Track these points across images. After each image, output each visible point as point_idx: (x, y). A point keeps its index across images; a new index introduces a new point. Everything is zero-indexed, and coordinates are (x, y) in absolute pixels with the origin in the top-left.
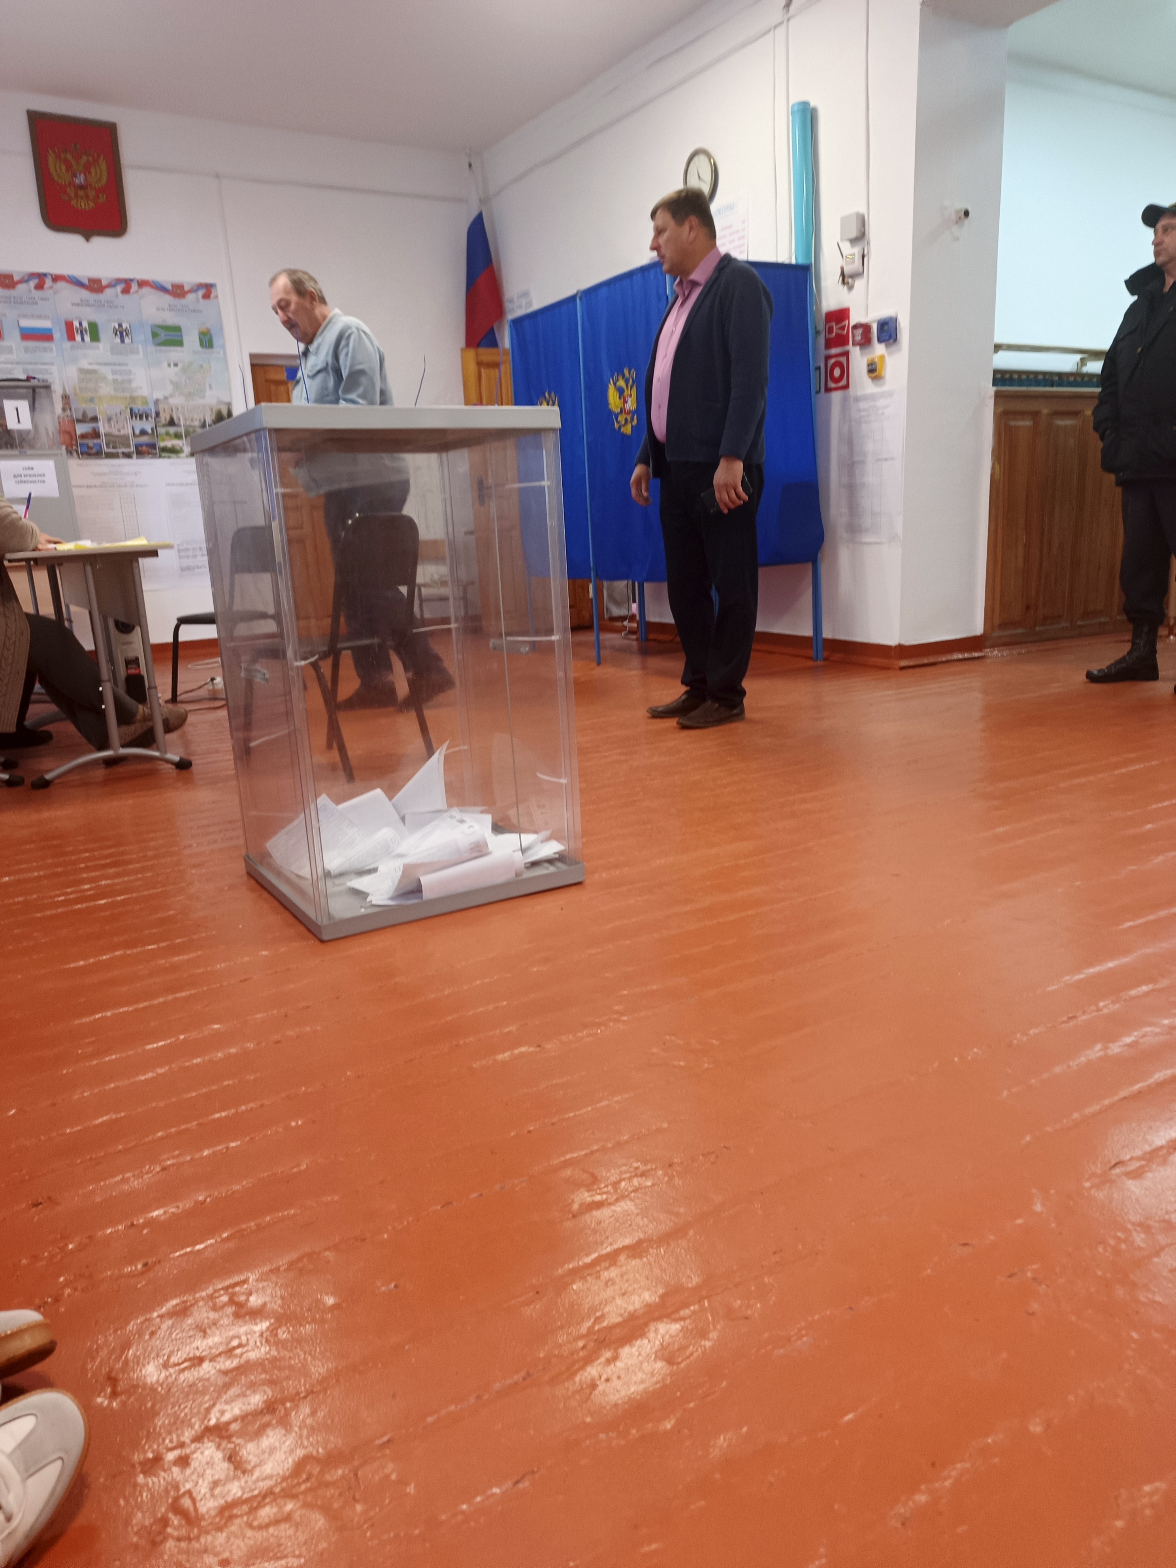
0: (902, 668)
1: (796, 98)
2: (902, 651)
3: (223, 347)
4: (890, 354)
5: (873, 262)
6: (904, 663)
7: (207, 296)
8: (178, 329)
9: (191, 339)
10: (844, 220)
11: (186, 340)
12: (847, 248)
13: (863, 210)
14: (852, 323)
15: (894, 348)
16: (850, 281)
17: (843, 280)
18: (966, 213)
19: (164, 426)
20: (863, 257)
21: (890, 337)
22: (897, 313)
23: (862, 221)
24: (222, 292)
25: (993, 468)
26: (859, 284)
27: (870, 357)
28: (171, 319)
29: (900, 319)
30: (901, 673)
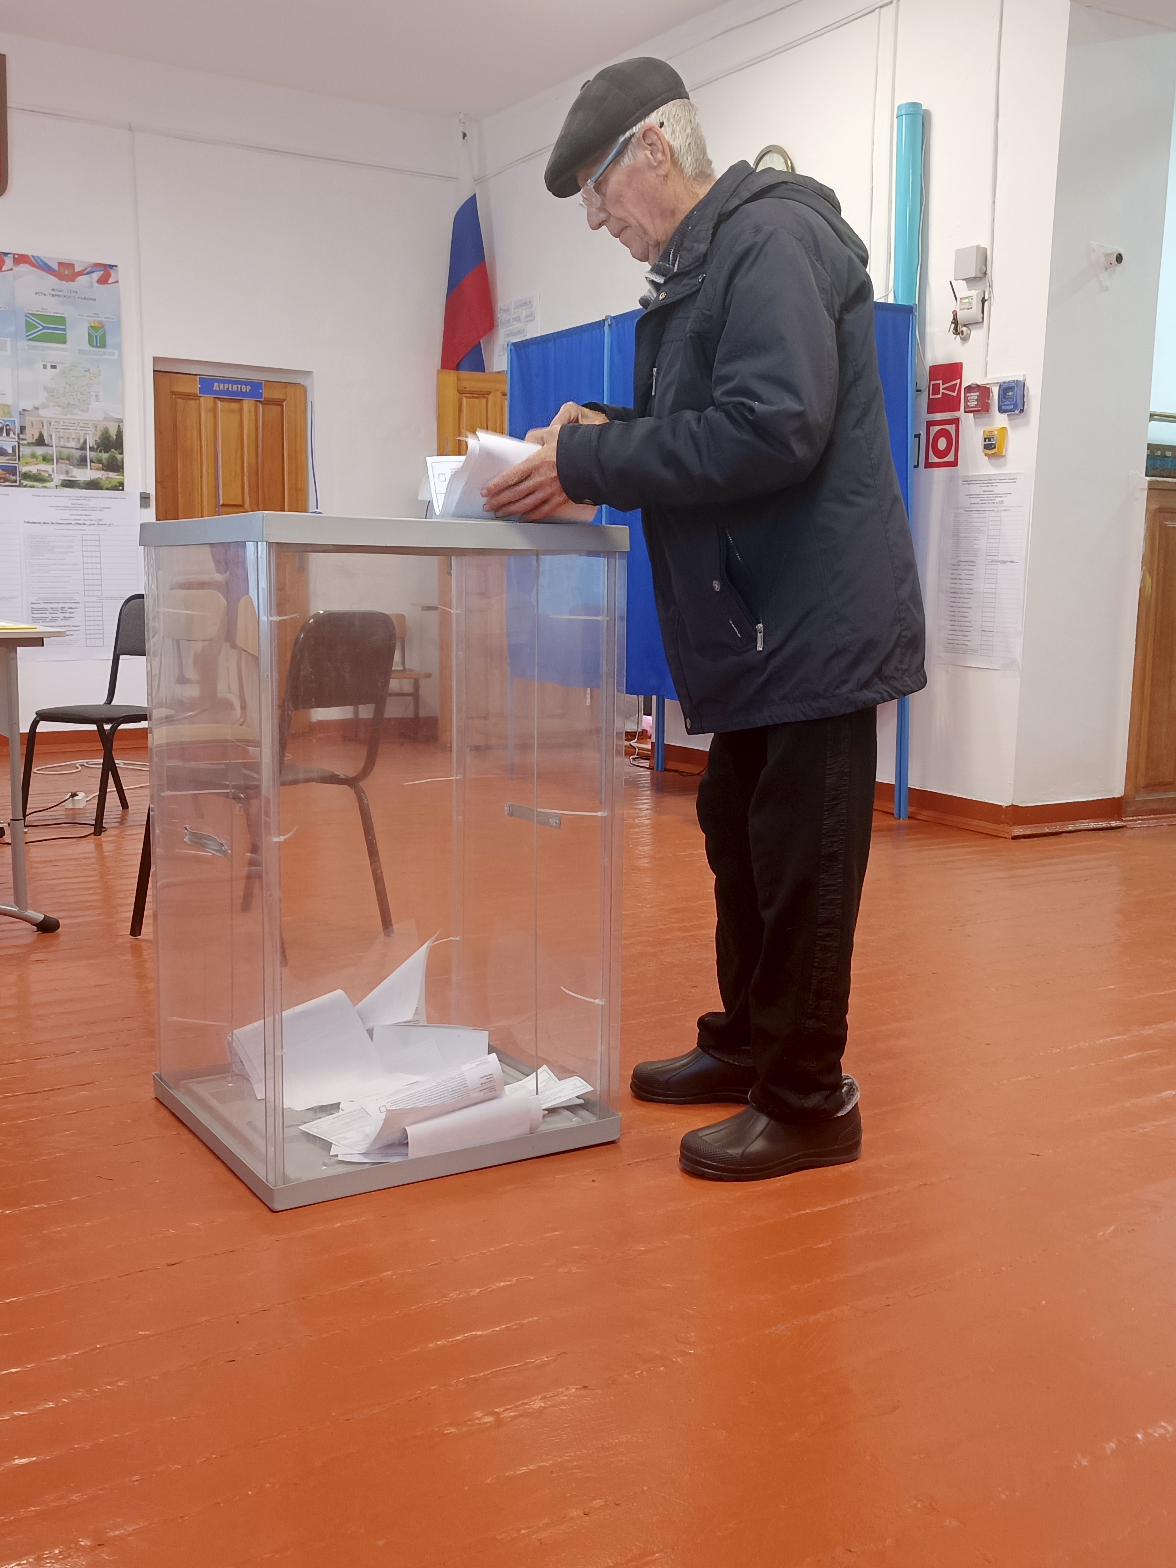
0: (1015, 838)
1: (904, 98)
2: (1017, 814)
3: (119, 347)
4: (1014, 427)
5: (997, 310)
6: (1018, 831)
7: (103, 280)
8: (62, 320)
9: (78, 334)
10: (960, 254)
11: (70, 335)
12: (962, 289)
13: (985, 244)
14: (965, 384)
15: (1019, 420)
16: (964, 329)
17: (956, 329)
18: (1119, 259)
19: (29, 444)
20: (983, 301)
21: (1016, 406)
22: (1024, 375)
23: (983, 258)
24: (124, 275)
25: (1143, 581)
26: (976, 334)
27: (988, 429)
28: (53, 307)
29: (1028, 383)
30: (1014, 843)
